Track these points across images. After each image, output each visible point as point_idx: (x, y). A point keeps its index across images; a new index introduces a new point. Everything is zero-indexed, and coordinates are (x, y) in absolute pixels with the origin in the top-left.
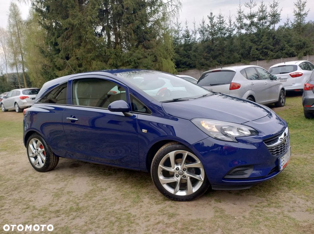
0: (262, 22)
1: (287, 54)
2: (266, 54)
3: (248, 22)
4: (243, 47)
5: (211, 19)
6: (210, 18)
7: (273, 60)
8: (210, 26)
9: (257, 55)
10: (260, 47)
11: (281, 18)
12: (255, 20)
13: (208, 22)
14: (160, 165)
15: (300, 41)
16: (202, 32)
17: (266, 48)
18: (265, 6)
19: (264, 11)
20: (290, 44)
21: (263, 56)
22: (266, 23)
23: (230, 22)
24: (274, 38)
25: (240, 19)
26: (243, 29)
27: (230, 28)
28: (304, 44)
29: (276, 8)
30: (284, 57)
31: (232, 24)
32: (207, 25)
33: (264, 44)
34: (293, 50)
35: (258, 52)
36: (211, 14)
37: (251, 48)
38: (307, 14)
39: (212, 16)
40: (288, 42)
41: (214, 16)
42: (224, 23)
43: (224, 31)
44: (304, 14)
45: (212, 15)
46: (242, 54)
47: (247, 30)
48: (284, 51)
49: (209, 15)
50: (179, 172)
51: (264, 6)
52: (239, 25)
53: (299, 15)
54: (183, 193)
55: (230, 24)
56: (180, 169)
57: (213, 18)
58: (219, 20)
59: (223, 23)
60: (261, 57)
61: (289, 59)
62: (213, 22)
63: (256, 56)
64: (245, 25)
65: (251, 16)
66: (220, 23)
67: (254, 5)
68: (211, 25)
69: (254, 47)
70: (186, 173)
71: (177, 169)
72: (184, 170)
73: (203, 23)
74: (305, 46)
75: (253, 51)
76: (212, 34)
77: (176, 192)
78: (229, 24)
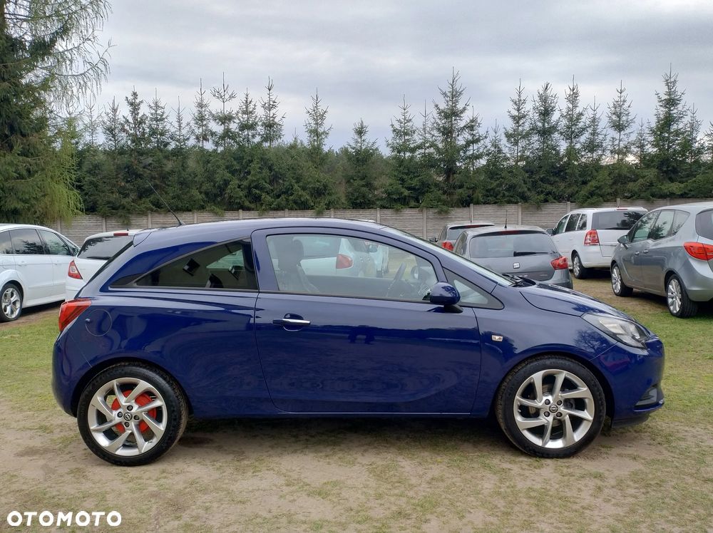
0: (246, 133)
1: (295, 202)
2: (257, 199)
3: (218, 128)
4: (210, 179)
5: (135, 107)
6: (132, 104)
7: (271, 212)
8: (131, 120)
9: (241, 198)
10: (245, 183)
11: (283, 133)
12: (234, 126)
13: (125, 112)
14: (517, 397)
15: (318, 181)
16: (110, 131)
17: (256, 187)
18: (253, 103)
19: (251, 112)
20: (301, 184)
21: (250, 203)
22: (253, 136)
23: (179, 121)
24: (270, 169)
25: (201, 119)
26: (207, 140)
27: (178, 133)
28: (325, 187)
29: (273, 111)
30: (291, 209)
31: (183, 125)
32: (124, 117)
33: (254, 178)
34: (306, 196)
35: (241, 194)
36: (135, 94)
37: (226, 183)
38: (327, 134)
39: (137, 101)
40: (298, 180)
41: (142, 102)
42: (166, 120)
43: (166, 138)
44: (323, 133)
45: (135, 98)
46: (207, 194)
47: (217, 144)
48: (291, 198)
49: (130, 98)
50: (550, 407)
51: (251, 102)
52: (199, 131)
53: (315, 132)
54: (558, 444)
55: (180, 126)
56: (552, 402)
57: (139, 104)
58: (154, 112)
59: (162, 119)
60: (247, 204)
61: (299, 212)
62: (138, 114)
63: (238, 201)
64: (213, 134)
65: (225, 119)
66: (157, 120)
67: (232, 97)
68: (135, 119)
69: (235, 182)
70: (562, 409)
71: (548, 402)
72: (559, 403)
73: (115, 110)
74: (327, 192)
75: (231, 189)
76: (136, 140)
77: (546, 443)
78: (176, 125)
